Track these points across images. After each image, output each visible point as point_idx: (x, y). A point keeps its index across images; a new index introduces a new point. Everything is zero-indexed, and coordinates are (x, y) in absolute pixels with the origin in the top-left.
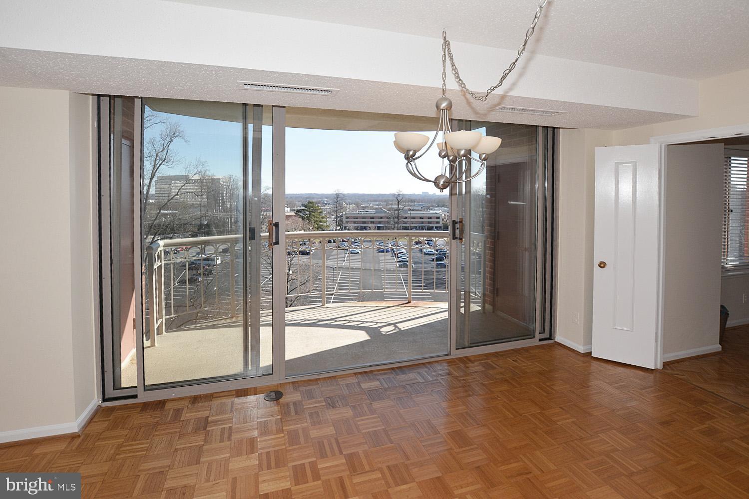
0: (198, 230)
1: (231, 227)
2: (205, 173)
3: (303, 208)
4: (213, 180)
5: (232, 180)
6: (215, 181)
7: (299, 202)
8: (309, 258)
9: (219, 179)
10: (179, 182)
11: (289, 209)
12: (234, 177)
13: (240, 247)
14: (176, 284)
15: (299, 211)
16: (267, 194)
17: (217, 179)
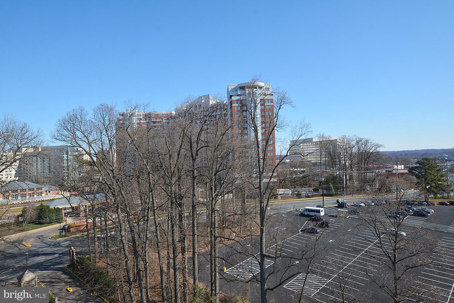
0: (320, 185)
1: (346, 184)
2: (323, 135)
3: (418, 165)
4: (332, 141)
5: (345, 140)
6: (333, 143)
7: (415, 159)
8: (426, 221)
9: (336, 140)
10: (306, 144)
11: (403, 166)
12: (347, 137)
13: (354, 203)
14: (300, 233)
15: (413, 168)
16: (378, 152)
17: (334, 140)
